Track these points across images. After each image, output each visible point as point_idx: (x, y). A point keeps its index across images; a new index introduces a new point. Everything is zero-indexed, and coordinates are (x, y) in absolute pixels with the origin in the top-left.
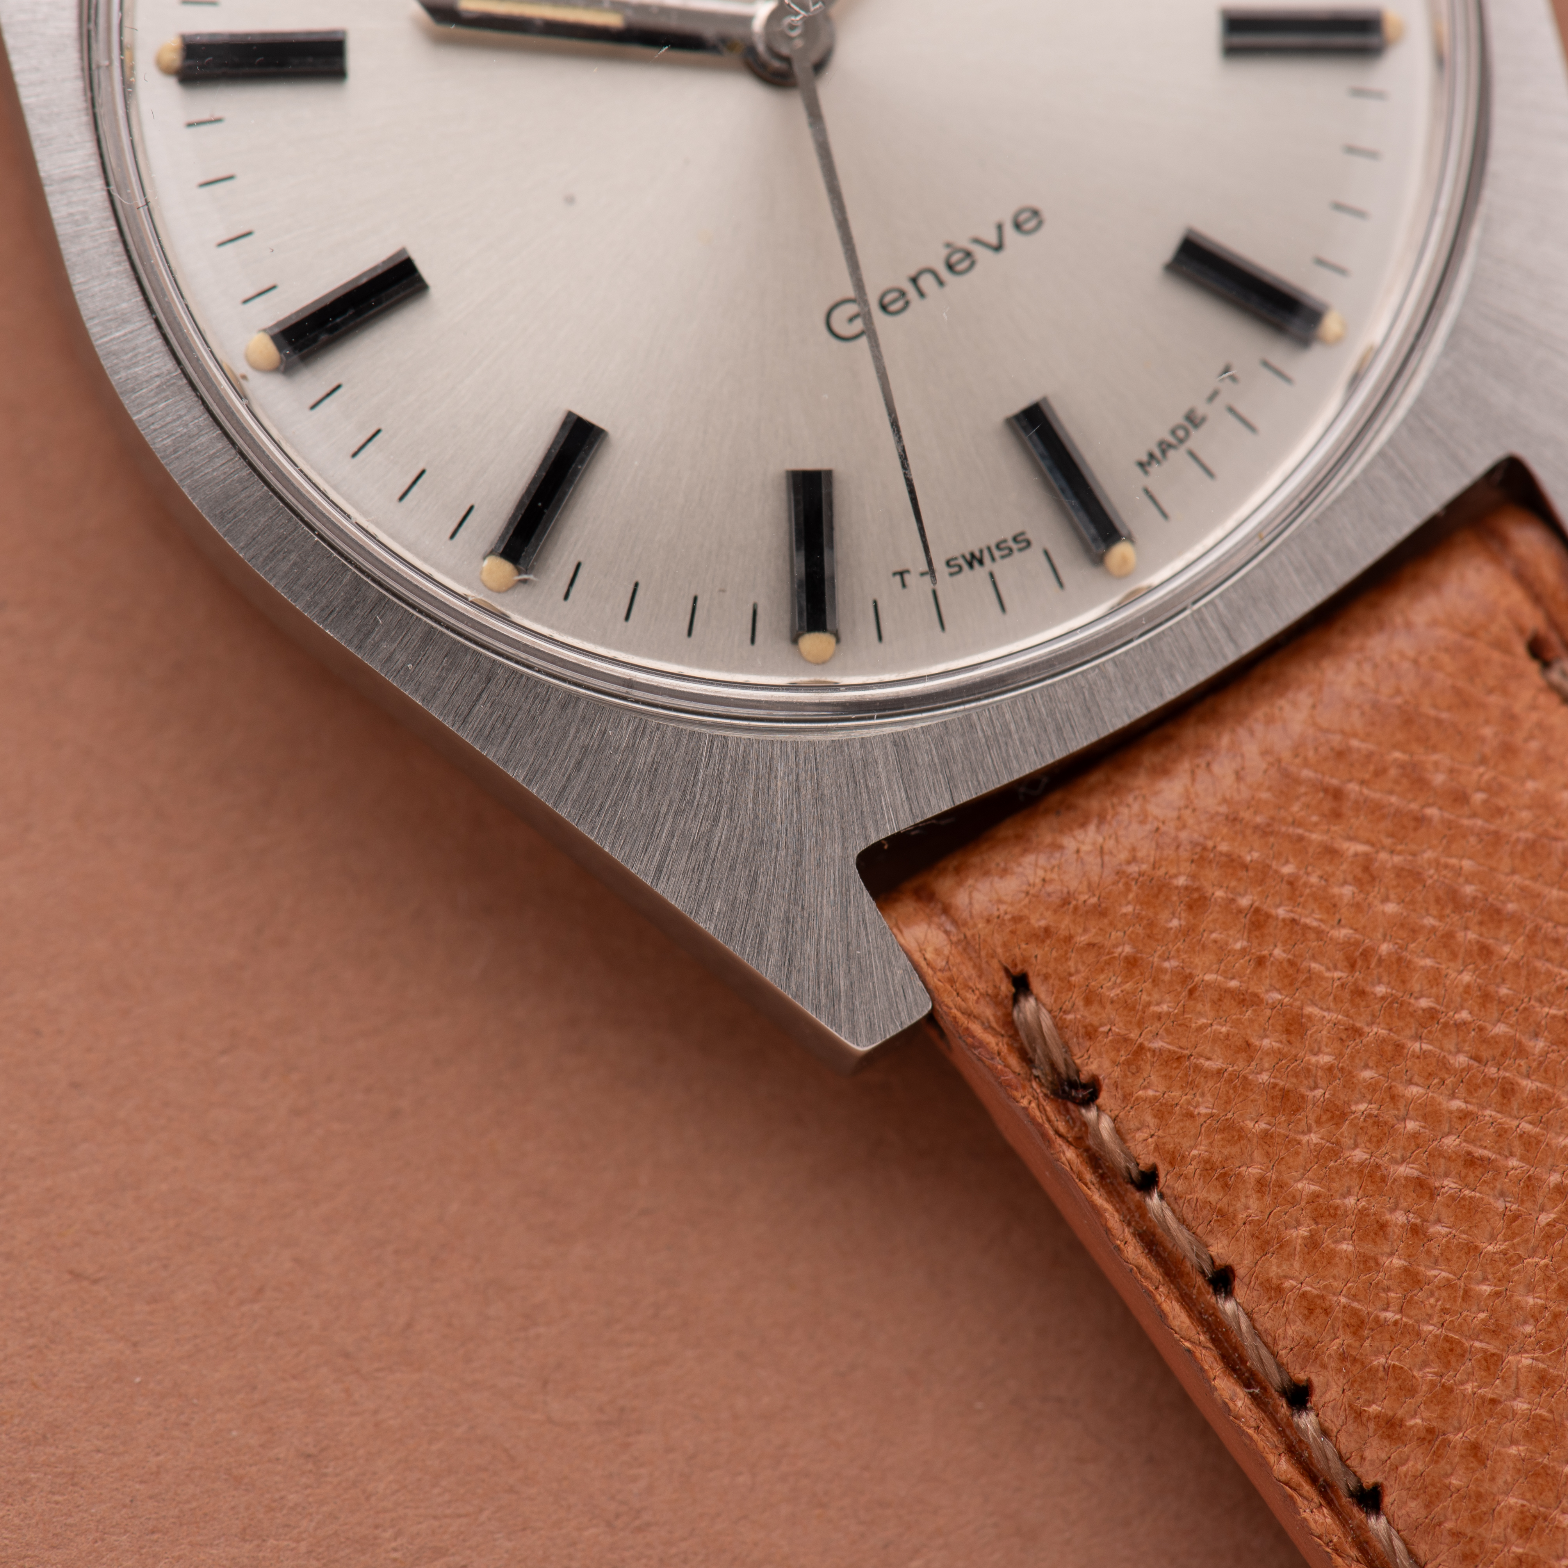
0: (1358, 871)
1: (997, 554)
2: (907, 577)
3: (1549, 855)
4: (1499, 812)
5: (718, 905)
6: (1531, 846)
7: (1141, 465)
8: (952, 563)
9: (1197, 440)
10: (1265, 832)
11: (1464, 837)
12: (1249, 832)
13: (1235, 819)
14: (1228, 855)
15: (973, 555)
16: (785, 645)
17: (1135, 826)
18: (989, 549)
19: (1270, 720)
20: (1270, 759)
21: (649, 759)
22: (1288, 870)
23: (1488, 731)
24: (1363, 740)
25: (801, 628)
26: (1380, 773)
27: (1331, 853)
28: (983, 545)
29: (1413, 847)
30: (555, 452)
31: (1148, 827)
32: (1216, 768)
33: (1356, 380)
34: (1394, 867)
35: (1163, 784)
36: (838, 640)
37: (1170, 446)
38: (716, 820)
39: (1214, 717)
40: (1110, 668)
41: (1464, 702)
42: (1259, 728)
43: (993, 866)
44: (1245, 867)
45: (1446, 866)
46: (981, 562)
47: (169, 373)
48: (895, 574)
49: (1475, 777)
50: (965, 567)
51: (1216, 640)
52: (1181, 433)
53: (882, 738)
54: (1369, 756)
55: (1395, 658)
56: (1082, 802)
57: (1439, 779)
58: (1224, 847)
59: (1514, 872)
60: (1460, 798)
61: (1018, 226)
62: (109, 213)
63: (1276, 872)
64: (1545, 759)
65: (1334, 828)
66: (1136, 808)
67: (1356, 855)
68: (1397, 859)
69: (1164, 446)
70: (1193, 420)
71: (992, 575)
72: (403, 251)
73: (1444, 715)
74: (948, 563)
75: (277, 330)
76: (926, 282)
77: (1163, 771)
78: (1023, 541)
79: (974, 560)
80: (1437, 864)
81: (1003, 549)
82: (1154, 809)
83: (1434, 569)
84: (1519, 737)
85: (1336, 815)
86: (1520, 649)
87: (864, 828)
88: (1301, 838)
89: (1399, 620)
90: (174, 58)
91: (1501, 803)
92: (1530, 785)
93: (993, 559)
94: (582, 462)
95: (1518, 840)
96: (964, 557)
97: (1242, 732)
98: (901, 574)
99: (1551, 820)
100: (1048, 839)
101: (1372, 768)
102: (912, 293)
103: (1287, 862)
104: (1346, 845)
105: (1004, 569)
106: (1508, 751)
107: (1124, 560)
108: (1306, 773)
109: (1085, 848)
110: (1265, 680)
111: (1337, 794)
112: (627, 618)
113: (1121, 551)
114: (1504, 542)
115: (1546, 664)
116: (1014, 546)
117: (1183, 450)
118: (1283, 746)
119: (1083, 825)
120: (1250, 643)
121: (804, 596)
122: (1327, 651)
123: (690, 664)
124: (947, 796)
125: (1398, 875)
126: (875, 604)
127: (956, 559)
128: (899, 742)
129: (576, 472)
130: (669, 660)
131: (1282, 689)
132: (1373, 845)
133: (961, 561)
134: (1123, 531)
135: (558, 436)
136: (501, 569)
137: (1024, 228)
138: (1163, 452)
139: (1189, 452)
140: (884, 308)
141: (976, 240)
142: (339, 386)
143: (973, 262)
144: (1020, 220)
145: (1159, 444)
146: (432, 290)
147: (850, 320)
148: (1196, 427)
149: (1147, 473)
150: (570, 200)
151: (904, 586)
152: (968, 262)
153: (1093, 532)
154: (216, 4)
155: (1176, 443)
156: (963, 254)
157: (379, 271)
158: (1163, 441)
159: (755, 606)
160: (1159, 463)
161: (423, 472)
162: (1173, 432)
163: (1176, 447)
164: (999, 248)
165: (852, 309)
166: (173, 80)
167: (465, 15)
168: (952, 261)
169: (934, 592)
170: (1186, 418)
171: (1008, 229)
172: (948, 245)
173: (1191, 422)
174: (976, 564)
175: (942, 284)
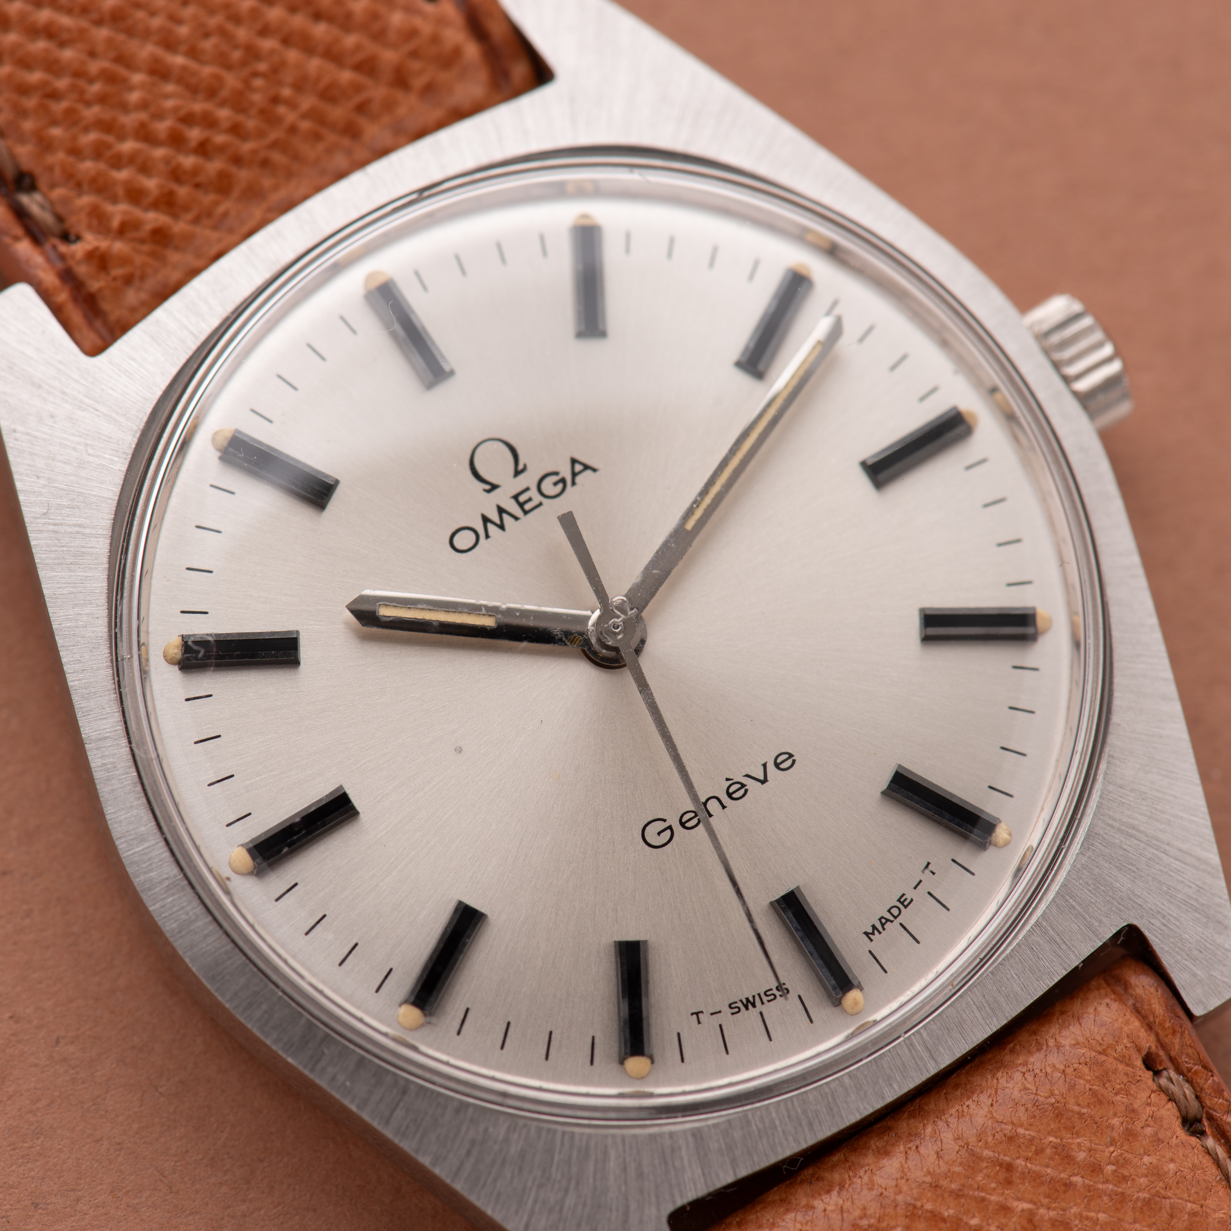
0: (1024, 1222)
1: (765, 999)
2: (700, 1015)
3: (1161, 1209)
4: (1125, 1179)
6: (1147, 1203)
7: (866, 934)
8: (733, 1006)
9: (906, 916)
10: (958, 1195)
11: (1100, 1197)
12: (946, 1195)
13: (936, 1186)
14: (931, 1212)
15: (747, 999)
16: (615, 1066)
17: (865, 1192)
18: (759, 995)
19: (960, 1116)
20: (960, 1143)
22: (974, 1222)
23: (1115, 1121)
24: (1026, 1129)
25: (626, 1053)
26: (1039, 1152)
27: (1005, 1209)
28: (755, 994)
29: (1063, 1204)
30: (449, 930)
31: (875, 1192)
32: (922, 1150)
33: (1019, 872)
34: (1050, 1219)
35: (885, 1162)
36: (653, 1062)
37: (887, 920)
38: (566, 1191)
39: (921, 1114)
40: (847, 1080)
41: (1099, 1101)
42: (953, 1121)
43: (765, 1221)
44: (944, 1220)
45: (1087, 1218)
46: (754, 1005)
47: (175, 876)
48: (692, 1014)
49: (1107, 1154)
50: (743, 1008)
51: (922, 1059)
52: (895, 912)
53: (685, 1132)
54: (1032, 1140)
55: (1049, 1070)
56: (827, 1175)
57: (1081, 1156)
58: (929, 1206)
59: (1135, 1222)
60: (1095, 1169)
61: (777, 765)
62: (131, 763)
63: (966, 1223)
64: (1157, 1141)
65: (1007, 1192)
66: (866, 1179)
67: (1023, 1211)
68: (1052, 1213)
69: (883, 921)
70: (904, 902)
71: (761, 1013)
72: (341, 787)
73: (1084, 1111)
74: (730, 1006)
75: (251, 845)
76: (713, 805)
77: (885, 1153)
78: (783, 990)
79: (749, 1003)
80: (1080, 1216)
81: (770, 995)
82: (878, 1180)
83: (1076, 1006)
84: (1138, 1125)
85: (1009, 1182)
86: (1139, 1063)
87: (672, 1195)
88: (983, 1199)
89: (1051, 1042)
90: (177, 652)
91: (1126, 1173)
92: (1146, 1159)
93: (763, 1003)
94: (469, 937)
95: (1138, 1199)
96: (741, 1001)
97: (940, 1123)
98: (697, 1014)
99: (1161, 1184)
100: (804, 1202)
101: (1034, 1148)
103: (974, 1216)
104: (1015, 1204)
105: (770, 1010)
106: (1130, 1135)
107: (856, 1003)
108: (987, 1153)
109: (830, 1208)
110: (957, 1086)
111: (1009, 1168)
112: (502, 1047)
113: (854, 995)
114: (1127, 986)
115: (1157, 1073)
116: (777, 993)
117: (897, 922)
118: (970, 1134)
119: (828, 1192)
120: (946, 1060)
121: (628, 1030)
122: (1002, 1065)
123: (548, 1080)
124: (731, 1172)
125: (1053, 1225)
126: (679, 1034)
127: (736, 1002)
128: (697, 1134)
129: (465, 944)
130: (532, 1077)
131: (969, 1093)
132: (1035, 1204)
133: (740, 1005)
134: (855, 983)
135: (452, 919)
136: (412, 1014)
137: (782, 766)
138: (883, 925)
139: (901, 925)
140: (683, 824)
141: (747, 776)
142: (296, 885)
143: (746, 791)
144: (779, 761)
145: (880, 919)
146: (362, 815)
147: (659, 834)
148: (906, 907)
149: (871, 940)
150: (459, 750)
151: (699, 1023)
152: (742, 792)
153: (833, 982)
154: (206, 613)
155: (892, 918)
156: (739, 786)
157: (324, 802)
158: (882, 917)
159: (593, 1038)
160: (880, 933)
161: (356, 945)
162: (889, 911)
163: (892, 922)
164: (764, 781)
165: (661, 825)
166: (176, 668)
167: (383, 619)
168: (731, 790)
169: (721, 1026)
170: (899, 900)
171: (771, 767)
172: (727, 780)
173: (902, 903)
174: (750, 1006)
175: (724, 807)
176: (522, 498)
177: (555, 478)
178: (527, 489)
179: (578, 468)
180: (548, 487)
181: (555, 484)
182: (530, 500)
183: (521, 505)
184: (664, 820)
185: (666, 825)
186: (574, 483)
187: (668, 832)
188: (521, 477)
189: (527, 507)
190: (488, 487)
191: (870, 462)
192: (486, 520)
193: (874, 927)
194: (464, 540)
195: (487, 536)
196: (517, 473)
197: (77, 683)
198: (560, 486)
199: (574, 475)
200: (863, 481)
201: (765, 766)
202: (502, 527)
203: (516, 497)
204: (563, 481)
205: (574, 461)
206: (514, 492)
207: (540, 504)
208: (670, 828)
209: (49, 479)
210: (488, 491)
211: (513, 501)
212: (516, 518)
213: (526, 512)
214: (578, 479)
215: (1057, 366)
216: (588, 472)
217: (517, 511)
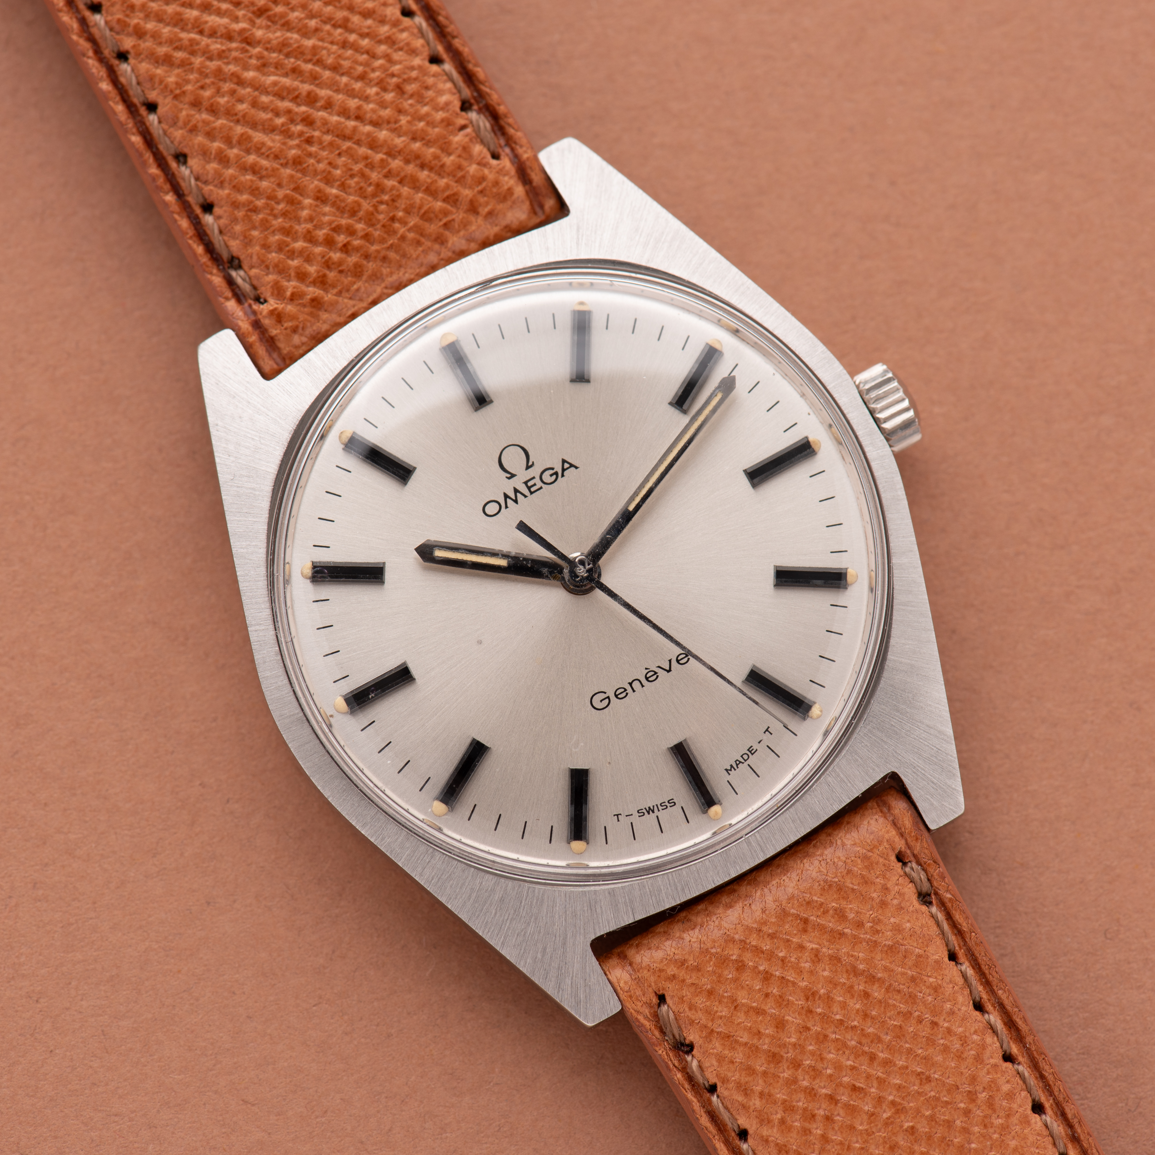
0: (813, 956)
1: (660, 808)
2: (620, 816)
3: (899, 952)
4: (878, 932)
5: (528, 961)
6: (891, 948)
7: (727, 770)
8: (640, 811)
9: (753, 760)
10: (772, 936)
11: (861, 943)
12: (766, 937)
13: (760, 930)
14: (756, 947)
15: (649, 808)
16: (564, 844)
17: (716, 931)
18: (657, 806)
19: (779, 886)
20: (777, 903)
21: (501, 896)
22: (781, 954)
23: (874, 895)
24: (818, 898)
25: (571, 838)
26: (825, 912)
27: (801, 947)
28: (655, 804)
29: (838, 946)
30: (466, 756)
31: (721, 932)
32: (753, 907)
33: (826, 734)
34: (829, 955)
35: (730, 912)
36: (588, 844)
37: (740, 762)
38: (529, 924)
39: (754, 882)
40: (707, 862)
41: (866, 881)
42: (774, 889)
43: (653, 945)
44: (763, 952)
45: (852, 956)
46: (653, 812)
47: (298, 713)
48: (614, 815)
49: (868, 916)
50: (646, 813)
51: (755, 851)
52: (745, 757)
53: (604, 890)
54: (822, 904)
55: (836, 860)
56: (693, 918)
57: (851, 916)
58: (754, 943)
59: (882, 960)
60: (860, 925)
61: (678, 661)
62: (276, 641)
63: (777, 955)
64: (900, 908)
65: (803, 937)
66: (717, 923)
67: (812, 949)
68: (830, 952)
69: (738, 762)
70: (751, 751)
71: (657, 817)
72: (405, 663)
73: (855, 887)
74: (638, 811)
75: (347, 696)
76: (636, 685)
77: (729, 906)
78: (672, 803)
79: (650, 810)
80: (848, 955)
81: (664, 806)
82: (724, 924)
83: (857, 819)
84: (889, 897)
85: (805, 931)
86: (893, 858)
87: (594, 929)
88: (788, 941)
89: (839, 842)
90: (309, 572)
91: (879, 929)
92: (892, 920)
93: (659, 811)
94: (478, 762)
95: (885, 945)
96: (645, 809)
97: (766, 890)
98: (617, 815)
99: (900, 936)
100: (678, 935)
101: (822, 910)
102: (629, 690)
103: (782, 951)
104: (808, 944)
105: (663, 815)
106: (883, 904)
107: (716, 813)
108: (793, 911)
109: (693, 940)
110: (778, 866)
111: (806, 921)
112: (495, 830)
113: (715, 808)
114: (889, 808)
115: (905, 864)
116: (668, 805)
117: (746, 763)
118: (784, 898)
119: (693, 929)
120: (771, 852)
121: (573, 825)
122: (807, 855)
123: (522, 853)
124: (632, 917)
125: (830, 959)
126: (605, 827)
127: (642, 809)
128: (612, 893)
129: (475, 766)
130: (512, 851)
131: (786, 871)
132: (820, 945)
133: (644, 811)
134: (716, 801)
135: (468, 749)
136: (440, 807)
137: (681, 662)
138: (737, 765)
139: (749, 765)
140: (616, 696)
141: (659, 667)
142: (374, 722)
143: (657, 676)
144: (679, 658)
145: (736, 762)
146: (417, 680)
147: (601, 701)
148: (752, 754)
149: (729, 774)
150: (480, 642)
151: (618, 821)
152: (655, 677)
153: (703, 801)
154: (329, 547)
155: (743, 761)
156: (653, 673)
157: (393, 672)
158: (737, 760)
159: (552, 827)
160: (735, 770)
161: (409, 761)
162: (742, 756)
163: (743, 763)
164: (669, 671)
165: (602, 696)
166: (308, 581)
167: (437, 558)
168: (648, 676)
169: (632, 823)
170: (748, 750)
171: (674, 662)
172: (646, 669)
173: (750, 752)
174: (651, 812)
175: (643, 686)
176: (530, 484)
177: (551, 472)
178: (534, 478)
179: (566, 465)
180: (547, 477)
181: (551, 475)
182: (535, 485)
183: (529, 488)
184: (605, 693)
185: (605, 696)
186: (563, 476)
187: (607, 700)
188: (530, 470)
189: (533, 489)
190: (509, 475)
191: (748, 471)
192: (506, 496)
193: (732, 766)
194: (492, 509)
195: (506, 507)
196: (528, 467)
197: (245, 588)
198: (554, 477)
199: (564, 470)
200: (745, 481)
201: (670, 661)
202: (516, 501)
203: (526, 483)
204: (556, 473)
205: (564, 461)
206: (525, 480)
207: (541, 488)
208: (608, 697)
209: (236, 457)
210: (509, 478)
211: (524, 485)
212: (525, 496)
213: (532, 493)
214: (566, 473)
215: (872, 412)
216: (573, 469)
217: (526, 492)
